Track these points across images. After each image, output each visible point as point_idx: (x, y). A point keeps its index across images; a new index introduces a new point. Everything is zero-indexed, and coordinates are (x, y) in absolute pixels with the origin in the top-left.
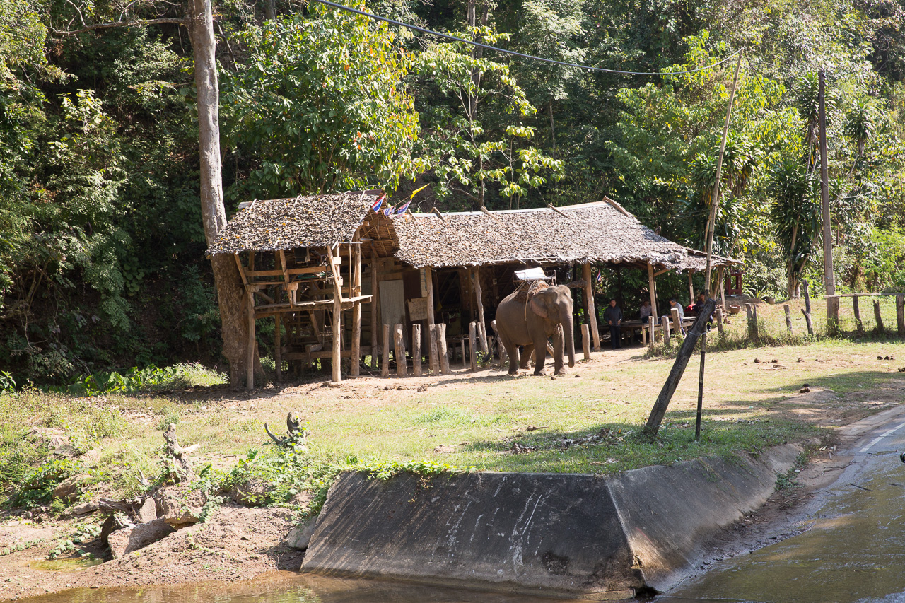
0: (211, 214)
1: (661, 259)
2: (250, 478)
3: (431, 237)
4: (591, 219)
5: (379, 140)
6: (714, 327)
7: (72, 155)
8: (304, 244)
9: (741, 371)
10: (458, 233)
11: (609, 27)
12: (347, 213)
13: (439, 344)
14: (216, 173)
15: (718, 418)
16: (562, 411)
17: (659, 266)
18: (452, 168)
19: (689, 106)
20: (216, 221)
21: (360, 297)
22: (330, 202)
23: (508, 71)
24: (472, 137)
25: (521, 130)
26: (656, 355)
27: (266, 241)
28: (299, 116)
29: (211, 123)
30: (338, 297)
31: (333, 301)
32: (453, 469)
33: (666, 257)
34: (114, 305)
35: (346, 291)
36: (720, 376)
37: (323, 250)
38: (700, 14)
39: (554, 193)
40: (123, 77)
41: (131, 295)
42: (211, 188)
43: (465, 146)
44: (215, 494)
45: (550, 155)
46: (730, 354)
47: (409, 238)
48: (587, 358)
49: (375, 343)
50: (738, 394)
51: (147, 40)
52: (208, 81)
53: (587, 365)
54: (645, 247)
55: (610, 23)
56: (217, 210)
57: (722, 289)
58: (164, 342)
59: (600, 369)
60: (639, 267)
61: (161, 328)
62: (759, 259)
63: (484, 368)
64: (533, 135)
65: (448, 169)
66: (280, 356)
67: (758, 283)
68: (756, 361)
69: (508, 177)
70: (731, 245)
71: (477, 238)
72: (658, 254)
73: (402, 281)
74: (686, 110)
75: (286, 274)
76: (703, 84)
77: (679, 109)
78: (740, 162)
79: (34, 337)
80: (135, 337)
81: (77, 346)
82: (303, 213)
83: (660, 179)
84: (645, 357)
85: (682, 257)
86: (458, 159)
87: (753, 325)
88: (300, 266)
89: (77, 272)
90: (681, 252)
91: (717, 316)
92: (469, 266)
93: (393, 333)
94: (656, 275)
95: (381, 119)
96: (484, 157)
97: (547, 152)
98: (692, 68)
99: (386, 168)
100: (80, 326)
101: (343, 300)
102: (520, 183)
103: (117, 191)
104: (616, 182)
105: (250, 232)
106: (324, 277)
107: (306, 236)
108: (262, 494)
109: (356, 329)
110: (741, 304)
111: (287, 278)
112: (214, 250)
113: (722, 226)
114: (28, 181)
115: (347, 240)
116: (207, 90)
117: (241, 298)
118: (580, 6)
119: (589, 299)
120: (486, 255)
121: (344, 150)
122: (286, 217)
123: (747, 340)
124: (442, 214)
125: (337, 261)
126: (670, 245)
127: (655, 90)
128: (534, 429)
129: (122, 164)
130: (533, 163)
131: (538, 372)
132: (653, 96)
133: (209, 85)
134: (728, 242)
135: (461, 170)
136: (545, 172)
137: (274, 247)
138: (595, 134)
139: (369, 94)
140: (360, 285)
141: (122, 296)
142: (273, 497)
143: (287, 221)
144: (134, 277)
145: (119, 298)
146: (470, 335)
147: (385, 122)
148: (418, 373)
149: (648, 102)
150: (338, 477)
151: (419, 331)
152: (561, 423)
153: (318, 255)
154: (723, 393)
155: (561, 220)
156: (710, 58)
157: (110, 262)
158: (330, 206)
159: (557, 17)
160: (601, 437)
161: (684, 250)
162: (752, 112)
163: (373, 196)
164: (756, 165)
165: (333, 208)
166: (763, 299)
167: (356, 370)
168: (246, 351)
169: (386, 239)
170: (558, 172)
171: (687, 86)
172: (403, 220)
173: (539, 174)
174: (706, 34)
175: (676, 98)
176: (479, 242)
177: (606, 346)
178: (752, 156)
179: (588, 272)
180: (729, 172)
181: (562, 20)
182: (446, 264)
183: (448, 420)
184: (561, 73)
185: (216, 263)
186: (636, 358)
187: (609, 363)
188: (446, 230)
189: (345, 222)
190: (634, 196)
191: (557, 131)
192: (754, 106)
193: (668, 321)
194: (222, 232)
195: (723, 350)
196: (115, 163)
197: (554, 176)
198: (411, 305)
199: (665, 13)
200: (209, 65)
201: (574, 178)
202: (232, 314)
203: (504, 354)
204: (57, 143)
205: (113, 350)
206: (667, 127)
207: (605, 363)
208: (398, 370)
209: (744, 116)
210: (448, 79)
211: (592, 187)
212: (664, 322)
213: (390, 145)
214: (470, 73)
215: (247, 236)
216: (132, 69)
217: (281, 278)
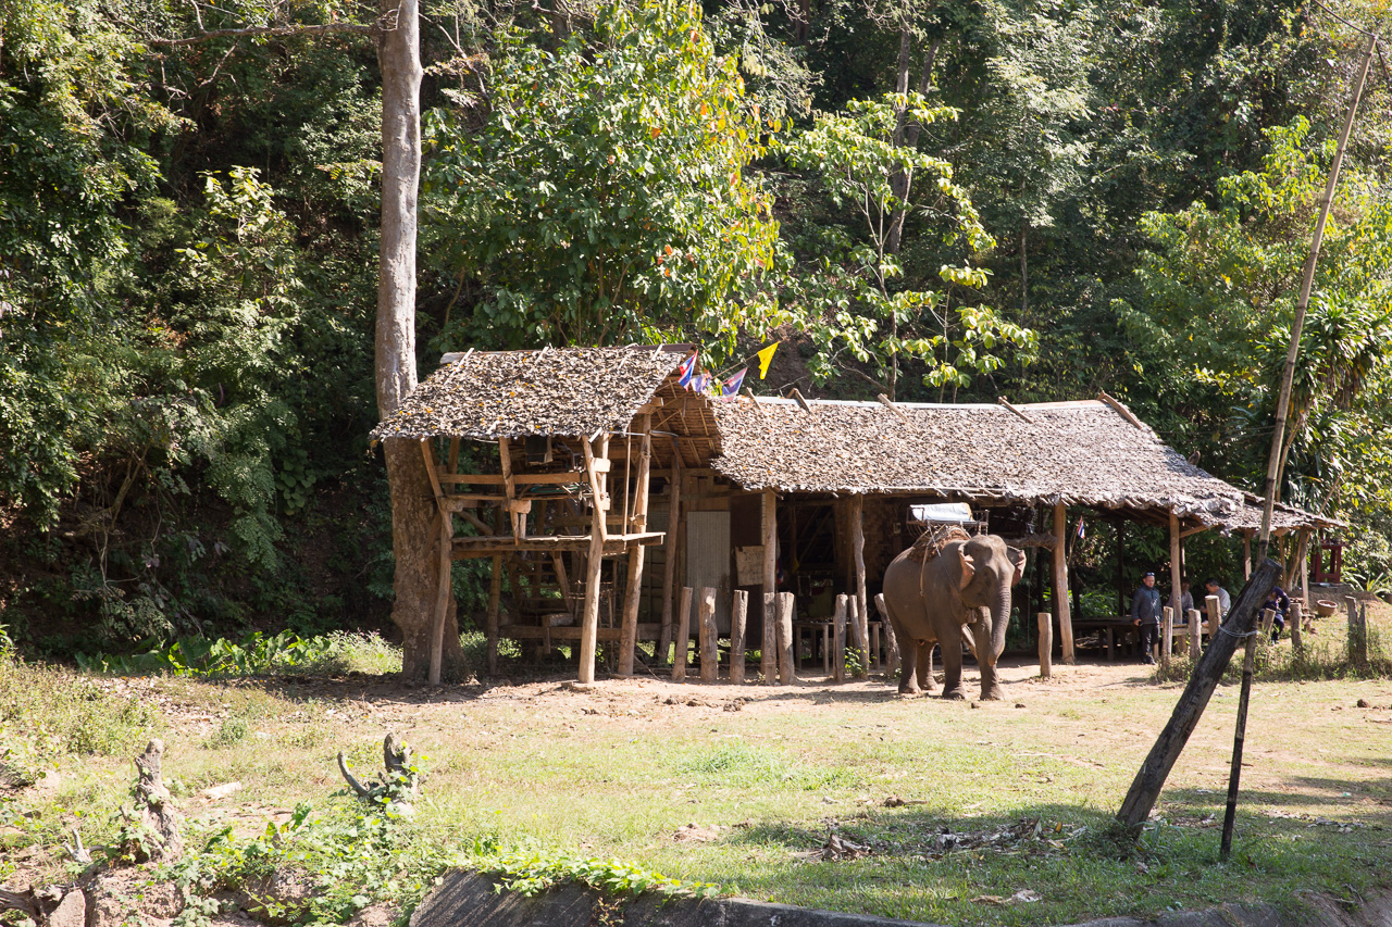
0: (390, 369)
1: (1194, 507)
2: (282, 865)
3: (782, 439)
4: (1073, 430)
5: (703, 262)
6: (1285, 637)
7: (219, 275)
8: (542, 429)
9: (1331, 720)
10: (832, 435)
11: (1133, 109)
12: (626, 381)
13: (779, 629)
14: (405, 299)
15: (1276, 811)
16: (965, 771)
17: (1191, 519)
18: (842, 330)
19: (1265, 248)
20: (398, 382)
21: (644, 534)
22: (599, 361)
23: (950, 172)
24: (882, 281)
25: (966, 274)
26: (1173, 679)
27: (477, 422)
28: (566, 213)
29: (403, 209)
30: (599, 531)
31: (589, 538)
32: (670, 887)
33: (1205, 505)
34: (255, 526)
35: (616, 522)
36: (1289, 726)
37: (575, 444)
38: (1294, 94)
39: (1017, 386)
40: (314, 153)
41: (290, 513)
42: (393, 323)
43: (869, 296)
44: (202, 892)
45: (1014, 319)
46: (1312, 688)
47: (743, 437)
48: (1045, 674)
49: (668, 619)
50: (1321, 763)
51: (359, 95)
52: (403, 136)
53: (1043, 687)
54: (1166, 483)
55: (1136, 104)
56: (401, 363)
57: (1305, 572)
58: (337, 595)
59: (1066, 696)
60: (1153, 518)
61: (336, 572)
62: (1374, 526)
63: (857, 677)
64: (985, 283)
65: (834, 333)
66: (495, 629)
67: (1372, 569)
68: (1361, 704)
69: (939, 352)
70: (1325, 494)
71: (864, 446)
72: (1190, 499)
73: (727, 516)
74: (1259, 252)
75: (509, 484)
76: (1293, 211)
77: (1249, 250)
78: (1351, 346)
79: (117, 572)
80: (289, 584)
81: (186, 591)
82: (549, 376)
83: (1205, 370)
84: (1153, 681)
85: (1233, 507)
86: (853, 316)
87: (1358, 638)
88: (535, 470)
89: (197, 468)
90: (1231, 497)
91: (1292, 618)
92: (845, 494)
93: (697, 606)
94: (1184, 534)
95: (711, 229)
96: (900, 316)
97: (1009, 315)
98: (1274, 183)
99: (712, 313)
100: (194, 559)
101: (607, 537)
102: (959, 364)
103: (279, 336)
104: (1127, 375)
105: (452, 403)
106: (576, 493)
107: (547, 417)
108: (298, 901)
109: (633, 592)
110: (1337, 601)
111: (510, 490)
112: (386, 431)
113: (1312, 459)
114: (142, 312)
115: (618, 427)
116: (400, 151)
117: (430, 520)
118: (1086, 70)
119: (1058, 568)
120: (876, 476)
121: (641, 277)
122: (518, 382)
123: (1345, 665)
124: (808, 402)
125: (600, 466)
126: (1213, 484)
127: (1207, 214)
128: (899, 803)
129: (294, 293)
130: (984, 331)
131: (951, 692)
132: (1202, 226)
133: (404, 144)
134: (1320, 487)
135: (857, 336)
136: (1004, 348)
137: (489, 432)
138: (1097, 291)
139: (694, 185)
140: (645, 512)
141: (270, 512)
142: (316, 912)
143: (519, 390)
144: (299, 483)
145: (265, 517)
146: (836, 618)
147: (718, 235)
148: (738, 679)
149: (1192, 236)
150: (439, 881)
151: (744, 604)
152: (956, 795)
153: (567, 452)
154: (1291, 760)
155: (1019, 427)
156: (1309, 166)
157: (255, 453)
158: (598, 368)
159: (1044, 87)
160: (1017, 837)
161: (1239, 495)
162: (1379, 263)
163: (675, 355)
164: (1379, 354)
165: (603, 371)
166: (1380, 594)
167: (627, 665)
168: (432, 615)
169: (700, 435)
170: (1026, 351)
171: (1265, 212)
172: (737, 406)
173: (993, 352)
174: (1303, 124)
175: (1243, 232)
176: (867, 454)
177: (1085, 656)
178: (1373, 338)
179: (1062, 521)
180: (1330, 363)
181: (1053, 93)
182: (803, 487)
183: (741, 772)
184: (1046, 181)
185: (393, 457)
186: (1135, 681)
187: (1084, 686)
188: (812, 429)
189: (620, 397)
190: (1159, 402)
191: (1031, 282)
192: (1384, 253)
193: (1199, 618)
194: (405, 402)
195: (1298, 679)
196: (281, 290)
197: (1019, 356)
198: (741, 558)
199: (1234, 90)
200: (407, 107)
201: (1053, 362)
202: (413, 548)
203: (895, 656)
204: (189, 251)
205: (249, 603)
206: (1223, 282)
207: (1077, 686)
208: (703, 670)
209: (1365, 270)
210: (846, 178)
211: (1085, 381)
212: (1192, 620)
213: (722, 274)
214: (885, 171)
215: (445, 410)
216: (329, 141)
217: (499, 490)
